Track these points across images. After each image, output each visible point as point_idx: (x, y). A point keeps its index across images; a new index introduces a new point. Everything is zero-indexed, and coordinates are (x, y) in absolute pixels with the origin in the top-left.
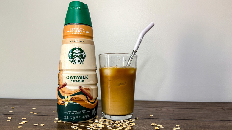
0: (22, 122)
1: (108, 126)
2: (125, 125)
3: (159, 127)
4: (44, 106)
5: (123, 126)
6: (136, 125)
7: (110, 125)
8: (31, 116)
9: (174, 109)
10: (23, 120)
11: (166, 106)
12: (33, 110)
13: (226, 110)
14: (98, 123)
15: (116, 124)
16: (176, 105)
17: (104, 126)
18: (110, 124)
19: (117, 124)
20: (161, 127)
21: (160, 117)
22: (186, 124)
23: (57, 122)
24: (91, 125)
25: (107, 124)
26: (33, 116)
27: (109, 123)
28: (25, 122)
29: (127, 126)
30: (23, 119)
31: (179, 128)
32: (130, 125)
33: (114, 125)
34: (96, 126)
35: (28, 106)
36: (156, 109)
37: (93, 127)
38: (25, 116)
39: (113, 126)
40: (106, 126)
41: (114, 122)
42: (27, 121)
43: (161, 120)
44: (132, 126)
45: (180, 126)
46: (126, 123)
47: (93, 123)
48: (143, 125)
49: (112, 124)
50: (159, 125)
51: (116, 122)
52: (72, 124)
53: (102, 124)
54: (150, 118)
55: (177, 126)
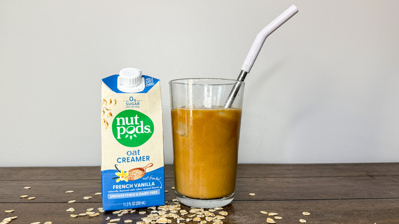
0: (6, 219)
1: (178, 222)
2: (210, 216)
3: (272, 217)
4: (46, 181)
5: (206, 218)
6: (230, 215)
7: (182, 219)
8: (24, 205)
10: (7, 215)
12: (25, 192)
14: (158, 214)
15: (192, 216)
17: (170, 221)
18: (181, 216)
19: (195, 215)
21: (269, 197)
23: (76, 216)
24: (144, 219)
25: (175, 216)
26: (26, 205)
27: (179, 213)
28: (12, 220)
29: (214, 218)
30: (6, 212)
32: (219, 217)
33: (189, 218)
35: (14, 183)
36: (257, 180)
38: (11, 205)
39: (188, 220)
40: (174, 220)
41: (188, 211)
42: (16, 217)
43: (273, 204)
44: (224, 218)
45: (309, 214)
46: (211, 212)
47: (148, 216)
48: (244, 215)
49: (185, 217)
50: (272, 214)
51: (192, 211)
52: (107, 219)
53: (166, 216)
54: (251, 200)
55: (304, 213)
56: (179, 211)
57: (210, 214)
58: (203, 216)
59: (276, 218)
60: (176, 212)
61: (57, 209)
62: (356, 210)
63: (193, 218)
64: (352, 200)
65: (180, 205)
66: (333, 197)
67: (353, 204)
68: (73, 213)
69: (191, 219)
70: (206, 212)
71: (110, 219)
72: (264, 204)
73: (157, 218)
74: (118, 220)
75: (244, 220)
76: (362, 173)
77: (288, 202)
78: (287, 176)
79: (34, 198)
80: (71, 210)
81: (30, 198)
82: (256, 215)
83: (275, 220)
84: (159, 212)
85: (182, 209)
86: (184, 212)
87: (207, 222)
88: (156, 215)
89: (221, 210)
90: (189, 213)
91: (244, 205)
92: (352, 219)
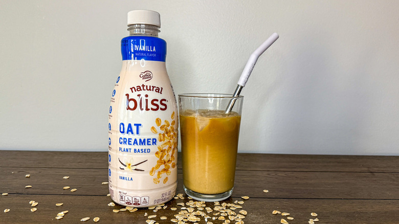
1: (206, 220)
2: (232, 215)
3: (285, 217)
5: (229, 217)
6: (250, 215)
7: (208, 217)
13: (376, 174)
14: (187, 210)
15: (216, 214)
17: (199, 219)
18: (207, 214)
19: (219, 213)
23: (118, 211)
24: (177, 216)
25: (203, 214)
27: (205, 211)
28: (65, 214)
29: (236, 217)
30: (57, 205)
31: (317, 220)
32: (240, 217)
33: (215, 216)
34: (186, 220)
37: (182, 221)
40: (202, 218)
41: (212, 208)
42: (67, 211)
43: (285, 202)
44: (244, 217)
45: (316, 215)
46: (232, 210)
47: (179, 213)
48: (260, 214)
49: (211, 215)
50: (285, 214)
51: (216, 209)
52: (145, 215)
53: (194, 213)
54: (265, 197)
55: (312, 214)
57: (232, 213)
58: (226, 214)
59: (289, 218)
60: (202, 209)
61: (99, 203)
62: (357, 213)
63: (218, 216)
64: (354, 201)
67: (354, 205)
69: (217, 218)
70: (228, 211)
71: (148, 216)
73: (188, 215)
74: (155, 216)
75: (262, 220)
76: (363, 169)
78: (296, 170)
79: (76, 190)
80: (112, 204)
81: (73, 190)
83: (288, 221)
85: (207, 206)
86: (209, 209)
87: (231, 221)
88: (186, 212)
89: (241, 209)
90: (214, 211)
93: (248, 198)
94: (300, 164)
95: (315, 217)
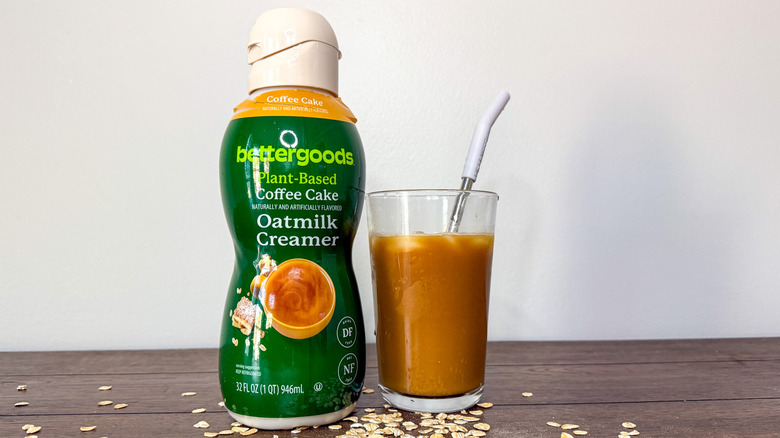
3: (570, 431)
6: (496, 430)
7: (410, 436)
9: (587, 369)
11: (556, 360)
14: (364, 428)
15: (426, 432)
16: (588, 352)
18: (406, 432)
20: (576, 432)
21: (558, 398)
22: (650, 417)
23: (215, 435)
25: (397, 433)
27: (401, 427)
29: (467, 435)
30: (82, 429)
31: (635, 433)
36: (532, 370)
38: (86, 419)
41: (417, 423)
43: (567, 409)
44: (484, 434)
45: (633, 425)
46: (459, 425)
47: (347, 433)
48: (518, 429)
49: (415, 433)
50: (568, 426)
51: (424, 423)
53: (379, 431)
54: (526, 403)
55: (625, 425)
56: (401, 424)
57: (458, 428)
58: (447, 431)
60: (395, 425)
61: (175, 424)
62: (717, 419)
65: (400, 414)
66: (673, 398)
67: (709, 408)
68: (207, 430)
70: (450, 426)
72: (552, 410)
77: (593, 407)
79: (124, 405)
80: (203, 424)
81: (118, 406)
82: (539, 429)
83: (576, 436)
84: (365, 426)
85: (406, 420)
86: (410, 425)
88: (362, 430)
89: (477, 422)
90: (420, 427)
91: (516, 412)
92: (709, 433)
93: (490, 405)
94: (595, 354)
95: (632, 429)
